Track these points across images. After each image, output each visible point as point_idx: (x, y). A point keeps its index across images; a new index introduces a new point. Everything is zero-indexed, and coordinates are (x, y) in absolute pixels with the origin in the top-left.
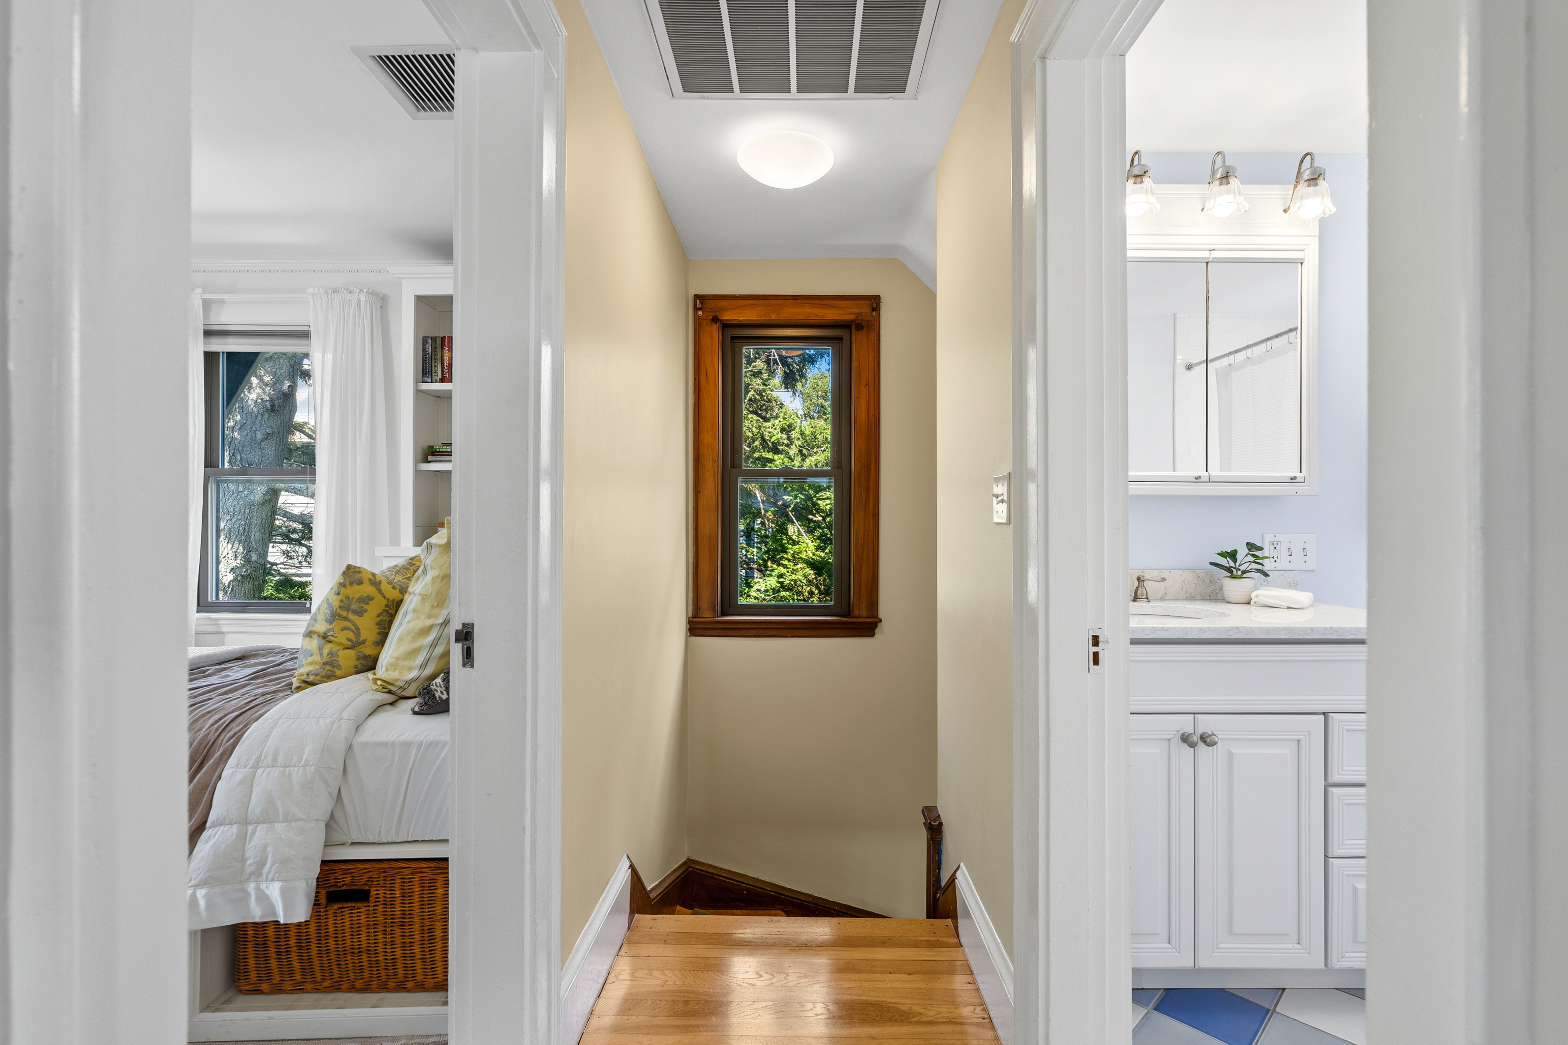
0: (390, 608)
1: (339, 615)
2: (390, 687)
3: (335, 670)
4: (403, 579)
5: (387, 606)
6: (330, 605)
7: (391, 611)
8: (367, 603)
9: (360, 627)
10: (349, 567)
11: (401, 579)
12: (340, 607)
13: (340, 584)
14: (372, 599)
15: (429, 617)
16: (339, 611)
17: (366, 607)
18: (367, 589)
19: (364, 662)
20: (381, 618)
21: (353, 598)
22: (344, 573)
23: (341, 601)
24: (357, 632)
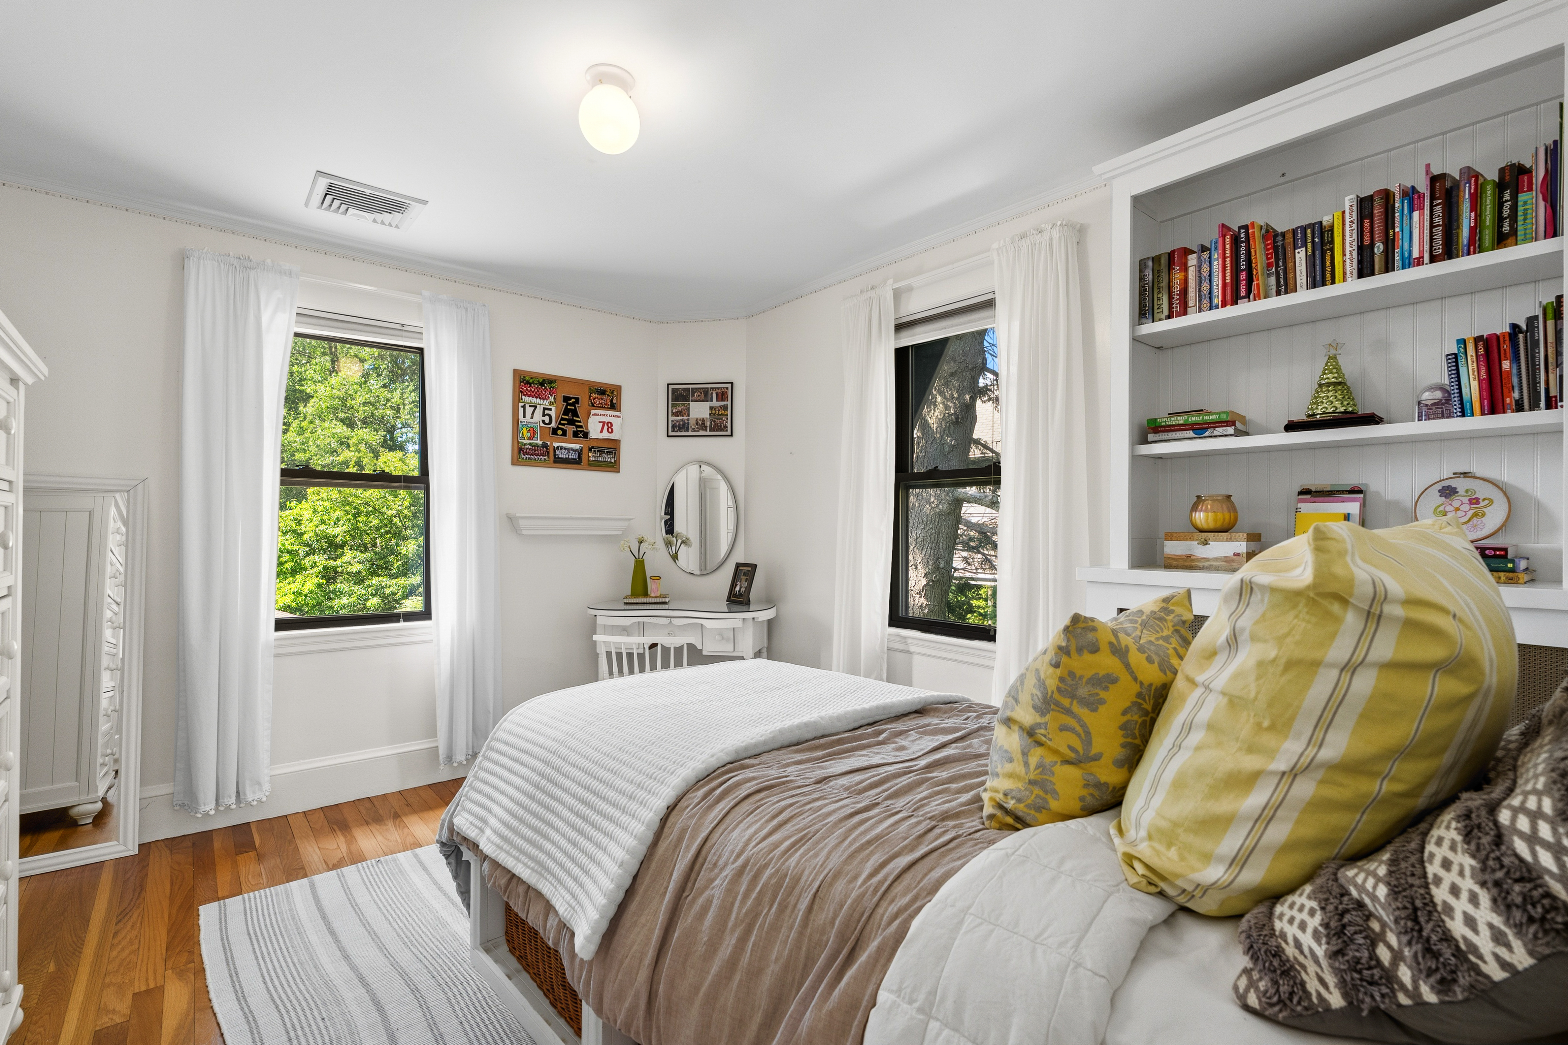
0: (1144, 700)
1: (1057, 704)
2: (1163, 885)
3: (1049, 797)
4: (1157, 639)
5: (1139, 695)
6: (1042, 684)
7: (1145, 706)
8: (1106, 689)
9: (1091, 731)
10: (1076, 619)
11: (1153, 639)
12: (1059, 689)
13: (1060, 648)
14: (1114, 680)
15: (1251, 749)
16: (1056, 696)
17: (1103, 694)
18: (1107, 662)
19: (1096, 793)
20: (1128, 717)
21: (1081, 677)
22: (1066, 629)
23: (1062, 679)
24: (1087, 738)
